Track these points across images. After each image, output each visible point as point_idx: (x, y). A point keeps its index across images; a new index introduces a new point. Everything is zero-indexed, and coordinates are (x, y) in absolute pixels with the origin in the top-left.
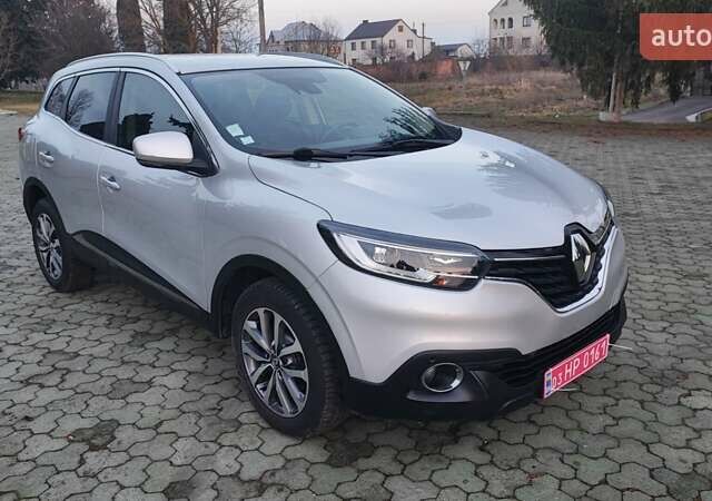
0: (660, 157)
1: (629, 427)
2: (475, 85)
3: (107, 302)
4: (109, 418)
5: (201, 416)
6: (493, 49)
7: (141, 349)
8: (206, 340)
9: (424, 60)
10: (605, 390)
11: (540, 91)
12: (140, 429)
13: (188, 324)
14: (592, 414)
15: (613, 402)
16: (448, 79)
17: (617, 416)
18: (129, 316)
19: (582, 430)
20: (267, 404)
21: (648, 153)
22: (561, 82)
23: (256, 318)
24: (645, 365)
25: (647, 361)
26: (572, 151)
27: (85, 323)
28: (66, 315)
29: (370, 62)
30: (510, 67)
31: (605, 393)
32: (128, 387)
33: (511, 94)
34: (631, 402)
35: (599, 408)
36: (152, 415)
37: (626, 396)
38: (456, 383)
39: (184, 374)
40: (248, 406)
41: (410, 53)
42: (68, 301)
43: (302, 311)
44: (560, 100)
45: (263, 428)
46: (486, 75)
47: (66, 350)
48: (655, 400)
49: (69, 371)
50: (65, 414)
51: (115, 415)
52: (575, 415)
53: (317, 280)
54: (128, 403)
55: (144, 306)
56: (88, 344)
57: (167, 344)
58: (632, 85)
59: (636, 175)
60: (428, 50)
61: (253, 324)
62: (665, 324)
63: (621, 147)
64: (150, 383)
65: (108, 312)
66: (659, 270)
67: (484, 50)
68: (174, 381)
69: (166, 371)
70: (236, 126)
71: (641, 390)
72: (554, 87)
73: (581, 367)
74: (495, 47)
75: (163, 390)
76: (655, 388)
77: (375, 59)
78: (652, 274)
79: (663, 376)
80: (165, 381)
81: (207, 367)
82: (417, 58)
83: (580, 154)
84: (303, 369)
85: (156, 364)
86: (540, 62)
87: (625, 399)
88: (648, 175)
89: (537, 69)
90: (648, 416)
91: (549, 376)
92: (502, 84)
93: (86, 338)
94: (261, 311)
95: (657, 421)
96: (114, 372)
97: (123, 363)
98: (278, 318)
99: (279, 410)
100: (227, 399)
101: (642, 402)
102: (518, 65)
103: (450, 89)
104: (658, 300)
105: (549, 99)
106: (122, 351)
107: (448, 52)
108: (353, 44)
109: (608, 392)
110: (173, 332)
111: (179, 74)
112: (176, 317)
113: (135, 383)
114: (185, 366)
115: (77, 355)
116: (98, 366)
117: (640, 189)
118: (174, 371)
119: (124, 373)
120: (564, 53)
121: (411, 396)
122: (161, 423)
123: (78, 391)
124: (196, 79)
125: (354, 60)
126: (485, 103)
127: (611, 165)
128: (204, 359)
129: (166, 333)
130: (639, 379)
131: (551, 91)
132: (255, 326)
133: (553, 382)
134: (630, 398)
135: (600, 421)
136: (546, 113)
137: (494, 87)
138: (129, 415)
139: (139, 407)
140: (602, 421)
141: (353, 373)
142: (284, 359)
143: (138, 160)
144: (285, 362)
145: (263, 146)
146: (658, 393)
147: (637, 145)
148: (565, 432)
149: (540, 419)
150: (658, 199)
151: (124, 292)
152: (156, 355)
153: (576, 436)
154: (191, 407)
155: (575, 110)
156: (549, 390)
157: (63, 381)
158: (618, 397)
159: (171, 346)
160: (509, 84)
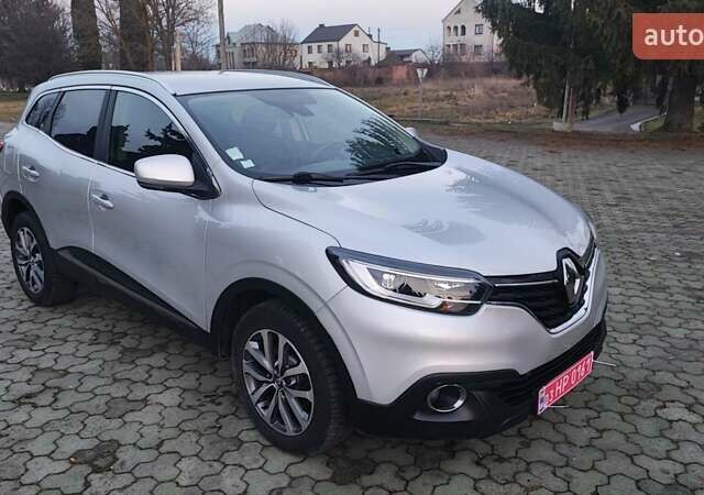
0: (614, 168)
1: (613, 439)
2: (430, 90)
3: (90, 316)
4: (108, 438)
5: (201, 435)
6: (446, 55)
7: (131, 367)
8: (196, 356)
9: (380, 65)
10: (586, 403)
11: (493, 98)
12: (141, 449)
13: (176, 340)
14: (577, 427)
15: (596, 414)
16: (404, 84)
17: (600, 428)
18: (115, 330)
19: (570, 443)
20: (269, 423)
21: (602, 163)
22: (513, 90)
23: (259, 340)
24: (621, 377)
25: (623, 374)
26: (530, 160)
27: (70, 339)
28: (48, 331)
29: (326, 66)
30: (463, 74)
31: (587, 406)
32: (123, 406)
33: (465, 100)
34: (611, 414)
35: (583, 421)
36: (152, 435)
37: (606, 408)
38: (459, 403)
39: (178, 391)
40: (247, 424)
41: (366, 58)
42: (50, 315)
43: (308, 334)
44: (512, 107)
45: (264, 446)
46: (440, 82)
47: (54, 367)
48: (634, 412)
49: (60, 390)
50: (63, 434)
51: (115, 435)
52: (562, 427)
53: (326, 305)
54: (125, 423)
55: (129, 320)
56: (76, 362)
57: (158, 360)
58: (583, 97)
59: (593, 186)
60: (383, 55)
61: (255, 345)
62: (636, 337)
63: (576, 157)
64: (145, 401)
65: (94, 326)
66: (624, 283)
67: (438, 58)
68: (170, 398)
69: (161, 388)
70: (236, 149)
71: (620, 402)
72: (505, 94)
73: (570, 384)
74: (449, 54)
75: (159, 408)
76: (633, 401)
77: (331, 63)
78: (618, 286)
79: (639, 389)
80: (160, 398)
81: (200, 384)
82: (373, 63)
83: (539, 165)
84: (309, 389)
85: (149, 381)
86: (492, 69)
87: (606, 411)
88: (604, 186)
89: (488, 75)
90: (628, 428)
91: (542, 393)
92: (457, 91)
93: (73, 355)
94: (264, 333)
95: (637, 433)
96: (107, 390)
97: (115, 380)
98: (283, 340)
99: (282, 429)
100: (225, 416)
101: (622, 415)
102: (470, 72)
103: (405, 94)
104: (626, 312)
105: (501, 105)
106: (112, 368)
107: (402, 57)
108: (309, 47)
109: (590, 405)
110: (162, 348)
111: (175, 95)
112: (164, 332)
113: (129, 401)
114: (178, 382)
115: (66, 372)
116: (89, 384)
117: (598, 200)
118: (168, 388)
119: (118, 391)
120: (522, 66)
121: (417, 417)
122: (162, 442)
123: (74, 410)
124: (192, 101)
125: (310, 63)
126: (441, 108)
127: (568, 176)
128: (197, 376)
129: (156, 349)
130: (617, 391)
131: (503, 97)
132: (257, 347)
133: (546, 399)
134: (611, 411)
135: (585, 434)
136: (499, 119)
137: (448, 93)
138: (128, 435)
139: (138, 426)
140: (587, 433)
141: (361, 395)
142: (288, 379)
143: (139, 182)
144: (288, 383)
145: (263, 170)
146: (635, 405)
147: (589, 155)
148: (554, 445)
149: (529, 432)
150: (616, 211)
151: (106, 306)
152: (147, 372)
153: (564, 449)
154: (190, 426)
155: (526, 118)
156: (543, 406)
157: (56, 400)
158: (599, 409)
159: (162, 362)
160: (463, 89)
